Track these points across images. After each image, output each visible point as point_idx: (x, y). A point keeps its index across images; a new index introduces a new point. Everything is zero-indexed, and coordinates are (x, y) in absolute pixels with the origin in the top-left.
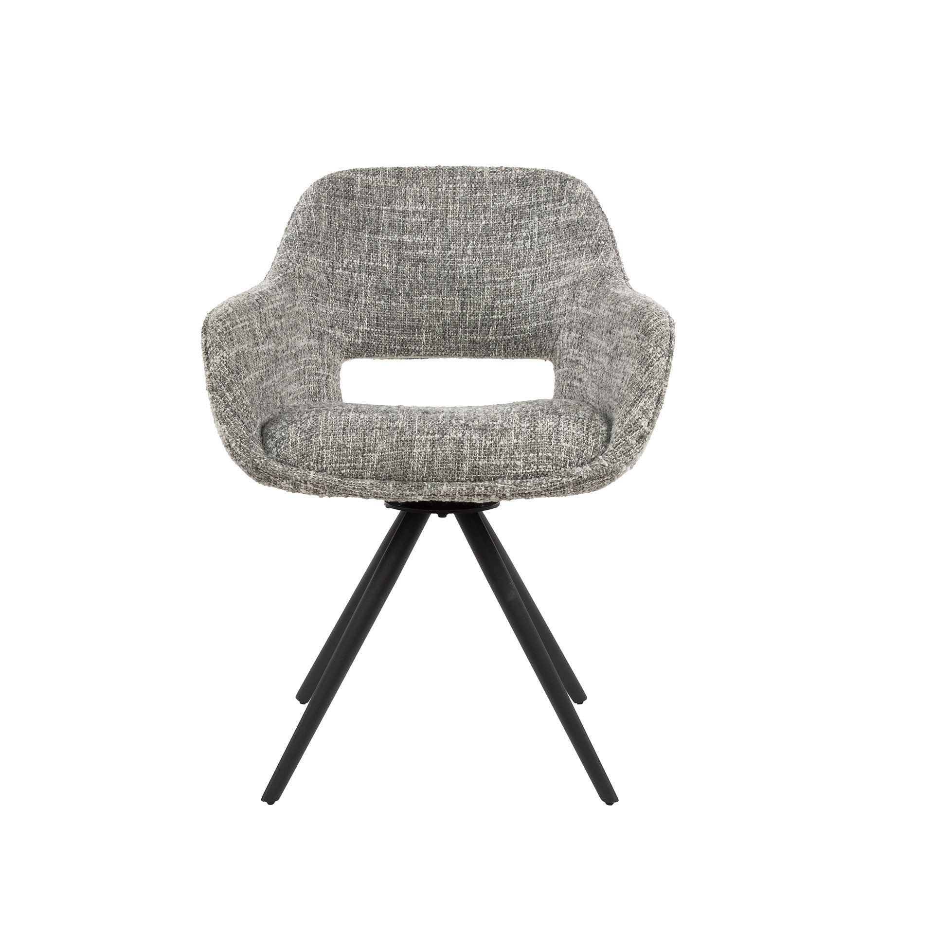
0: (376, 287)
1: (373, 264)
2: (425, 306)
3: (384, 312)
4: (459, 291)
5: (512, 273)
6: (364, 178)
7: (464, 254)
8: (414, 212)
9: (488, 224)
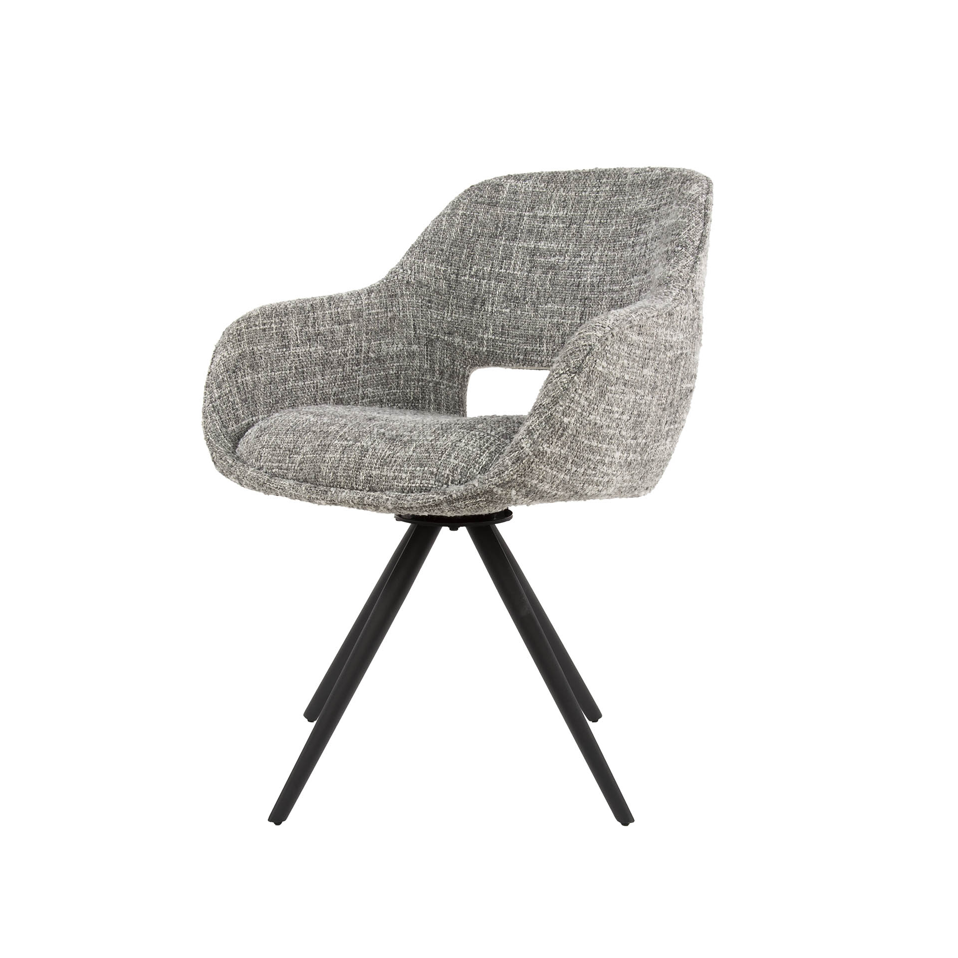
0: (505, 295)
1: (504, 271)
2: (548, 315)
3: (510, 320)
4: (581, 300)
5: (627, 281)
6: (513, 184)
7: (592, 262)
8: (554, 217)
9: (617, 229)
